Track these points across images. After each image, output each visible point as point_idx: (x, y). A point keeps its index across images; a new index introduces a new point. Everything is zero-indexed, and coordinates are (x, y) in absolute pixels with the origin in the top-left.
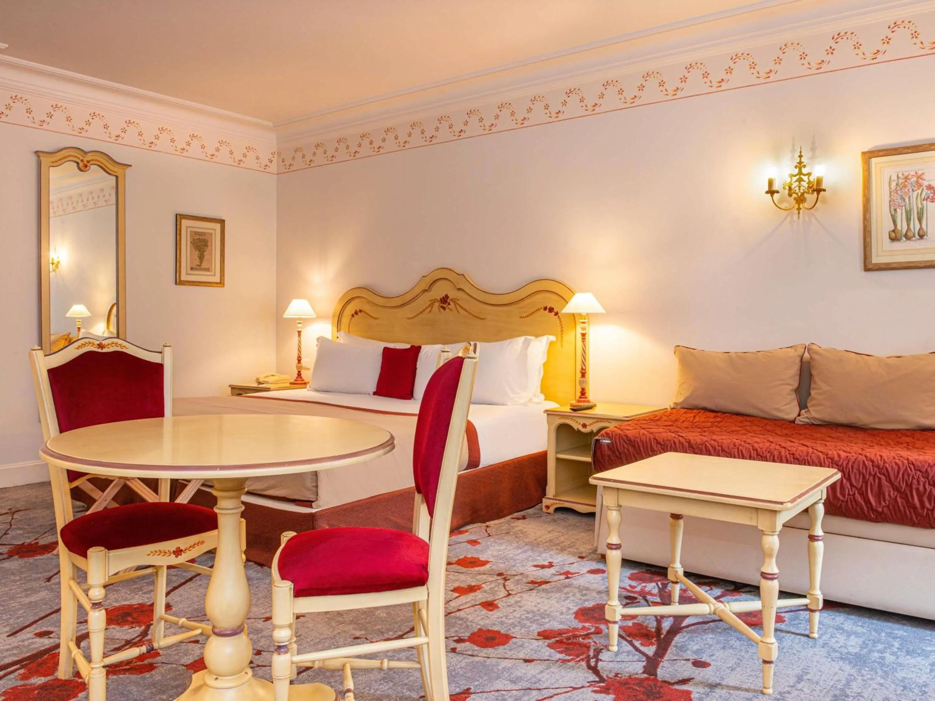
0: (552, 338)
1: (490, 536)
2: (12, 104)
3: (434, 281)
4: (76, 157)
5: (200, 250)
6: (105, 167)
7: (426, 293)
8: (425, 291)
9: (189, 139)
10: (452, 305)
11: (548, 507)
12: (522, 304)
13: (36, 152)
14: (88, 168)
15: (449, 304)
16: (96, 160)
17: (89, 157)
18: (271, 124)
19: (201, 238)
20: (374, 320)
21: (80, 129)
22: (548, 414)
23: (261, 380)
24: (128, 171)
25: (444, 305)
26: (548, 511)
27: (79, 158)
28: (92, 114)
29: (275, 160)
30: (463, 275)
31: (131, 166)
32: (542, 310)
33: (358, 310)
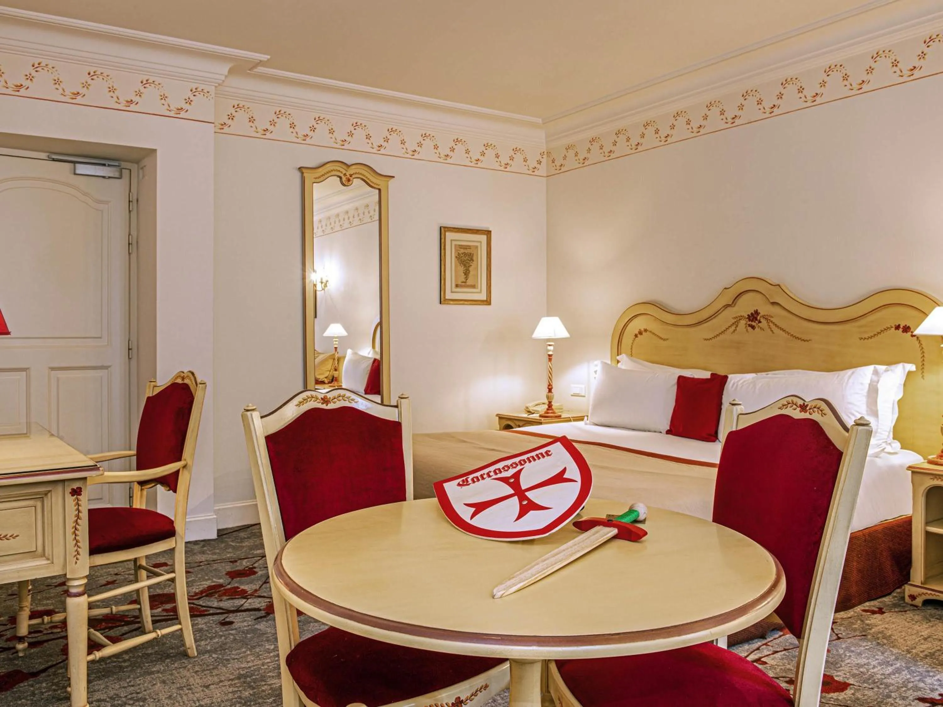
0: (912, 367)
1: (839, 638)
2: (276, 120)
3: (741, 293)
4: (339, 171)
5: (465, 265)
6: (368, 181)
7: (729, 309)
8: (727, 306)
9: (453, 144)
10: (764, 322)
11: (913, 597)
12: (863, 322)
13: (300, 169)
14: (350, 182)
15: (760, 322)
16: (359, 173)
17: (352, 171)
18: (540, 121)
19: (466, 252)
20: (662, 341)
21: (343, 141)
22: (913, 472)
23: (531, 409)
24: (391, 182)
25: (753, 324)
26: (914, 602)
27: (342, 172)
28: (355, 125)
29: (544, 161)
30: (779, 285)
31: (393, 177)
32: (893, 329)
33: (643, 330)
